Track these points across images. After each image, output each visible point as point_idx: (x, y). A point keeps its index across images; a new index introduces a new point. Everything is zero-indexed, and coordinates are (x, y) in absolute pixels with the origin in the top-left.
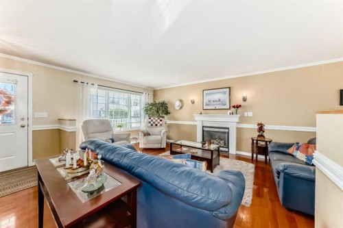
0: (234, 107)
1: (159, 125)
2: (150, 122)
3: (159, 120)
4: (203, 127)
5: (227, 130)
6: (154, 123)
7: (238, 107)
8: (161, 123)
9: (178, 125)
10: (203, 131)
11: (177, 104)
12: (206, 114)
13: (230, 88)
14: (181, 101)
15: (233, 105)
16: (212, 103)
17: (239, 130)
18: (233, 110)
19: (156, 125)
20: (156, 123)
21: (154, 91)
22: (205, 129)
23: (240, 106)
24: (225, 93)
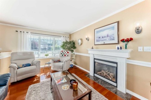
0: (123, 41)
1: (66, 55)
2: (61, 54)
3: (67, 53)
4: (95, 59)
5: (115, 65)
6: (64, 54)
7: (129, 40)
8: (68, 54)
9: (80, 56)
10: (95, 62)
11: (80, 41)
12: (97, 48)
13: (118, 22)
14: (81, 40)
15: (121, 39)
16: (101, 39)
17: (129, 67)
18: (123, 44)
19: (65, 55)
20: (65, 54)
21: (70, 35)
22: (96, 61)
23: (131, 39)
24: (113, 28)
